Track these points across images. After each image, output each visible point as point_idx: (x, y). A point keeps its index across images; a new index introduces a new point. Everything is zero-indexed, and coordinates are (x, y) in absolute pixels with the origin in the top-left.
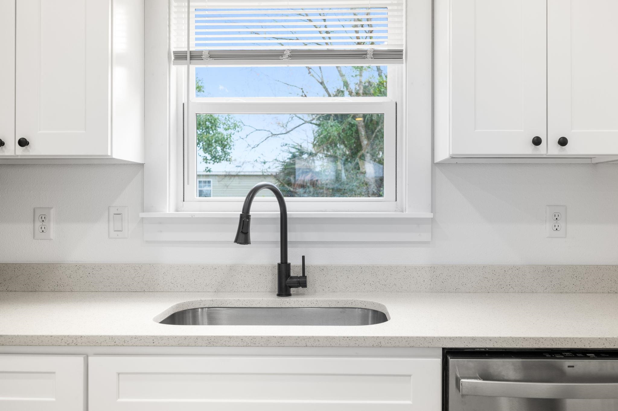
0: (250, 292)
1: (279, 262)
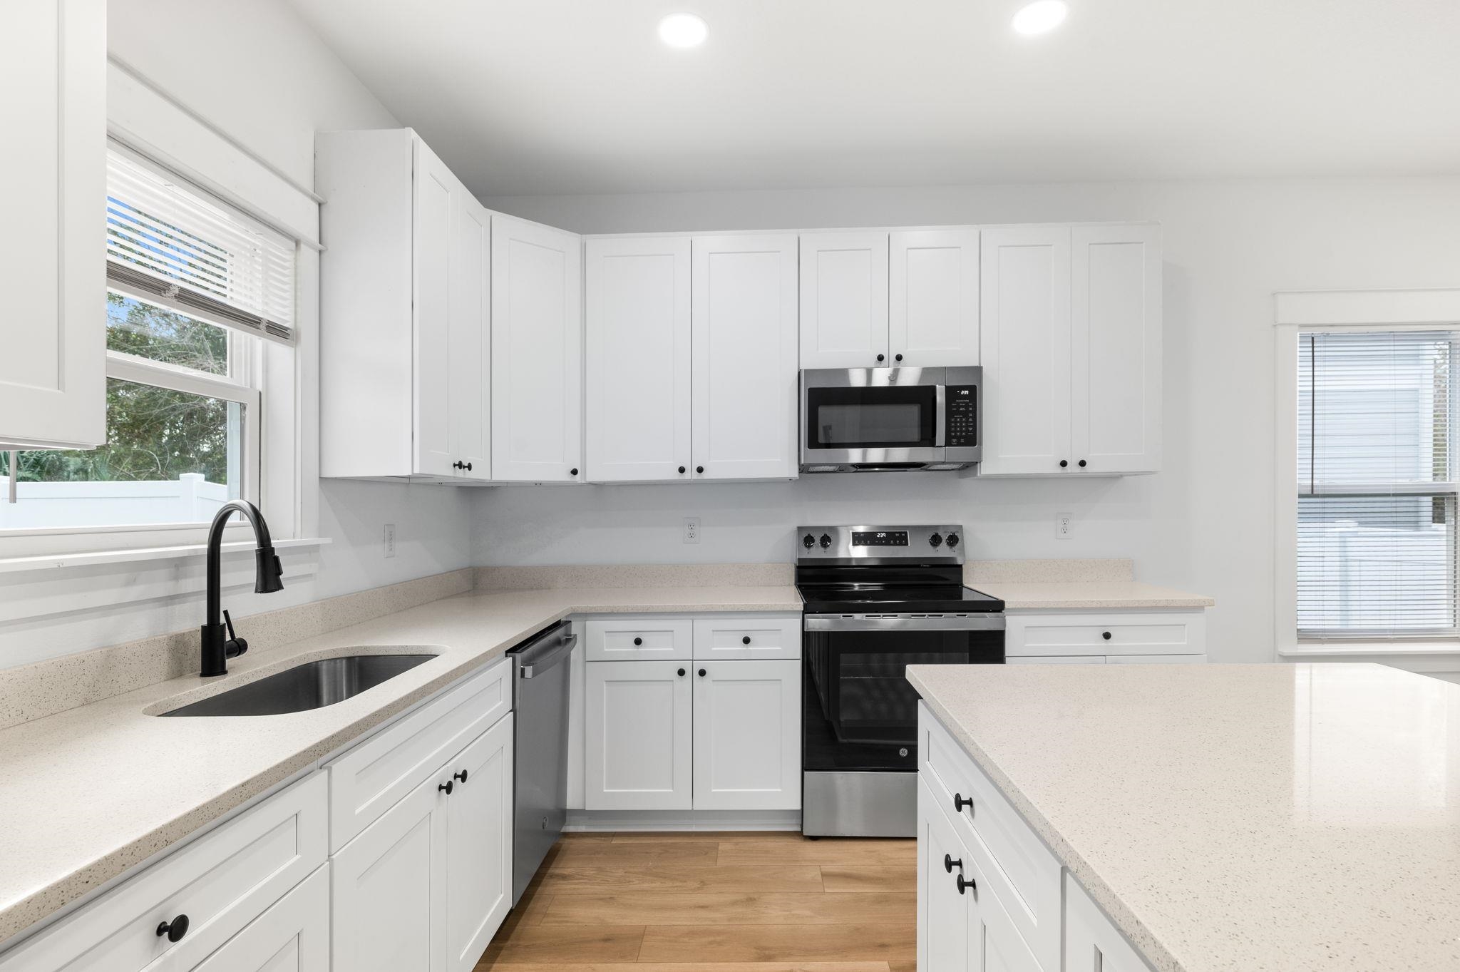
0: (139, 689)
1: (205, 622)
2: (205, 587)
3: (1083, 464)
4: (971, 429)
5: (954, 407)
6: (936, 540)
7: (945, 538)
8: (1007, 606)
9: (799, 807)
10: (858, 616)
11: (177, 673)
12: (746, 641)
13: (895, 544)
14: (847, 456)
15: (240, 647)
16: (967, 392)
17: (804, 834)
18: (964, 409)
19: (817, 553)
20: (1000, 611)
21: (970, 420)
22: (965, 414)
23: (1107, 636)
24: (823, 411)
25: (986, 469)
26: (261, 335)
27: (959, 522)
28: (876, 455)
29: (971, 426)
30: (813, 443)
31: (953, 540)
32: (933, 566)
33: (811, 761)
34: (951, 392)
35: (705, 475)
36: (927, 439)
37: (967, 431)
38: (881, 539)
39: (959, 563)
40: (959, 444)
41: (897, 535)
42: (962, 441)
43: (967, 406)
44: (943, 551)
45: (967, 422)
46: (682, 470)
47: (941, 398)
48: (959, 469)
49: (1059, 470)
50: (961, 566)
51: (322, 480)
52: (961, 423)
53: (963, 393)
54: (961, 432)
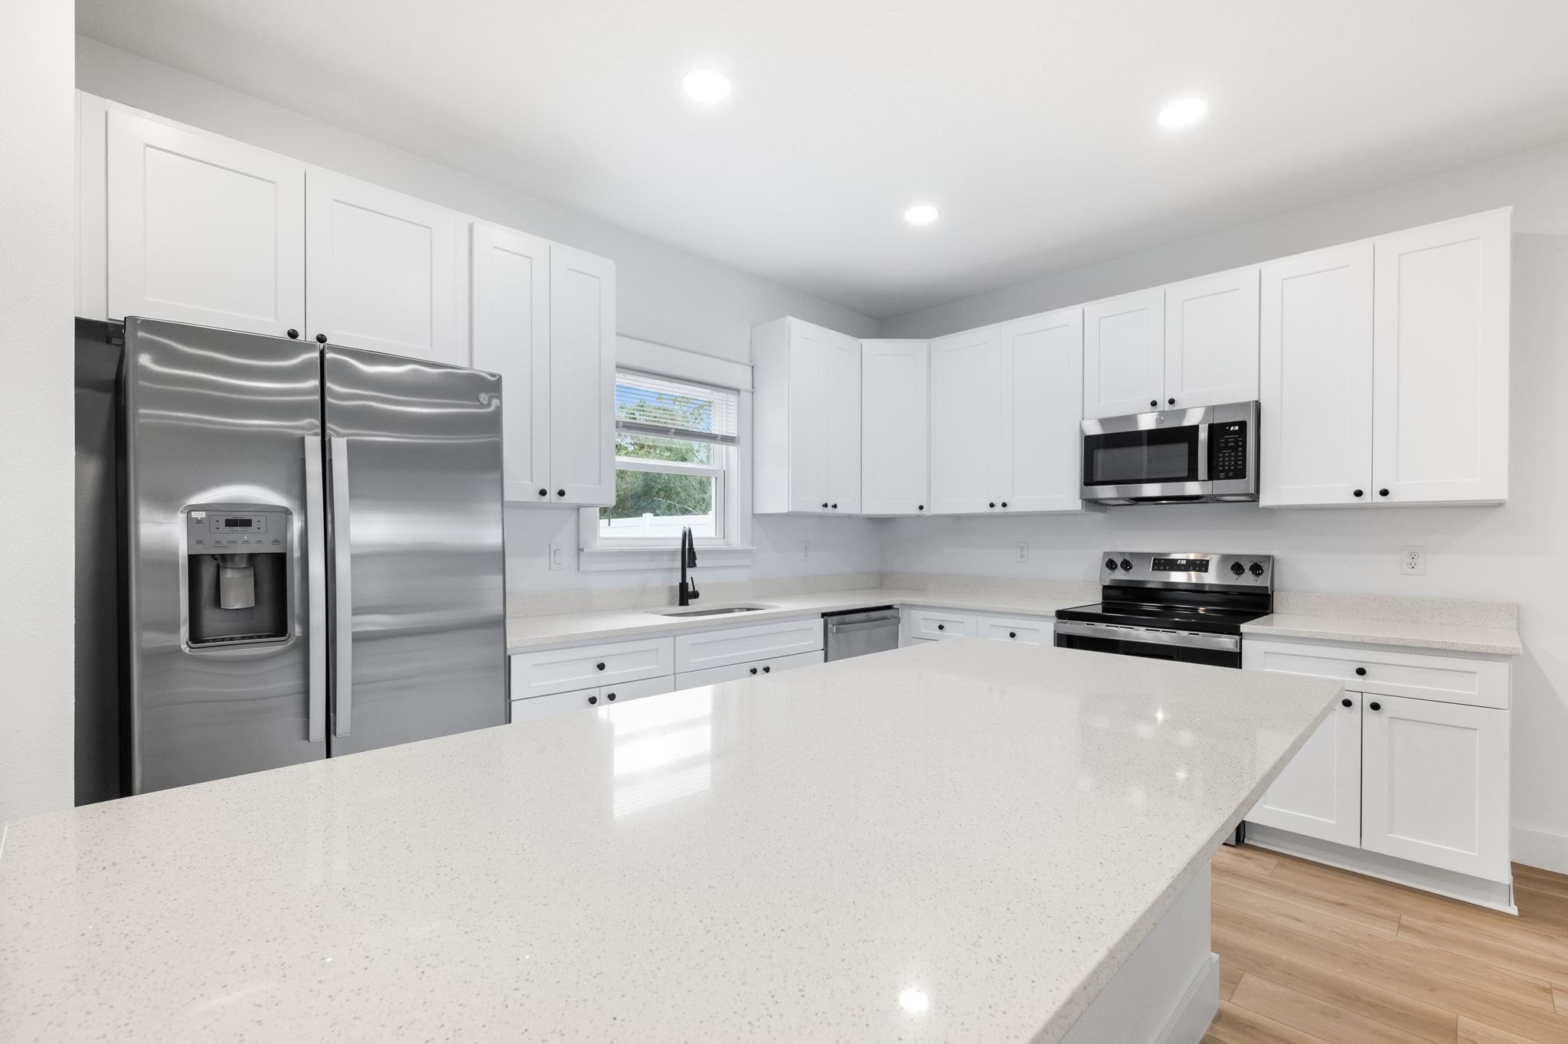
0: (655, 606)
2: (680, 566)
3: (1384, 493)
4: (1240, 463)
5: (1222, 442)
6: (1238, 569)
7: (1247, 566)
8: (1242, 629)
11: (672, 604)
12: (1013, 635)
13: (1198, 571)
15: (695, 595)
16: (1237, 428)
18: (1232, 444)
19: (1120, 575)
20: (1236, 634)
21: (1240, 454)
22: (1235, 449)
23: (1361, 672)
24: (1099, 456)
25: (1267, 500)
26: (718, 443)
28: (1152, 490)
29: (1240, 460)
30: (1091, 479)
31: (1257, 569)
34: (1218, 429)
35: (1009, 509)
36: (1193, 474)
37: (1235, 465)
38: (1181, 565)
40: (1227, 478)
41: (1197, 562)
42: (1231, 474)
43: (1234, 441)
44: (1248, 580)
46: (992, 505)
47: (1203, 436)
48: (1229, 501)
49: (1355, 501)
50: (1271, 596)
51: (753, 515)
52: (1230, 456)
53: (1232, 428)
54: (1230, 465)
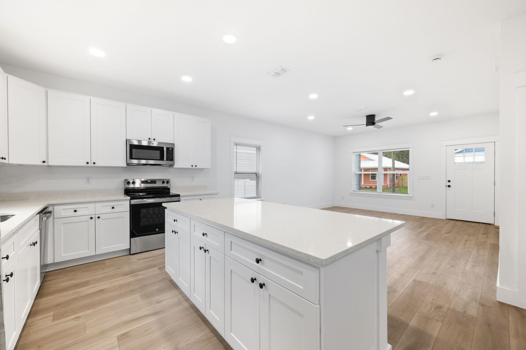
3: (196, 166)
5: (168, 152)
6: (163, 182)
7: (166, 182)
8: (181, 195)
9: (129, 248)
10: (145, 200)
12: (113, 208)
13: (153, 183)
14: (140, 162)
16: (171, 149)
17: (131, 254)
19: (131, 186)
20: (179, 197)
22: (171, 154)
24: (134, 150)
25: (175, 166)
27: (169, 178)
28: (143, 162)
30: (131, 158)
31: (168, 182)
32: (163, 188)
33: (133, 235)
34: (168, 149)
35: (96, 165)
36: (162, 159)
37: (171, 158)
38: (149, 182)
39: (169, 187)
40: (169, 160)
41: (153, 181)
43: (171, 152)
44: (165, 185)
45: (171, 156)
46: (88, 163)
47: (165, 149)
48: (169, 166)
49: (191, 167)
50: (170, 188)
52: (170, 155)
53: (170, 149)
54: (170, 158)
